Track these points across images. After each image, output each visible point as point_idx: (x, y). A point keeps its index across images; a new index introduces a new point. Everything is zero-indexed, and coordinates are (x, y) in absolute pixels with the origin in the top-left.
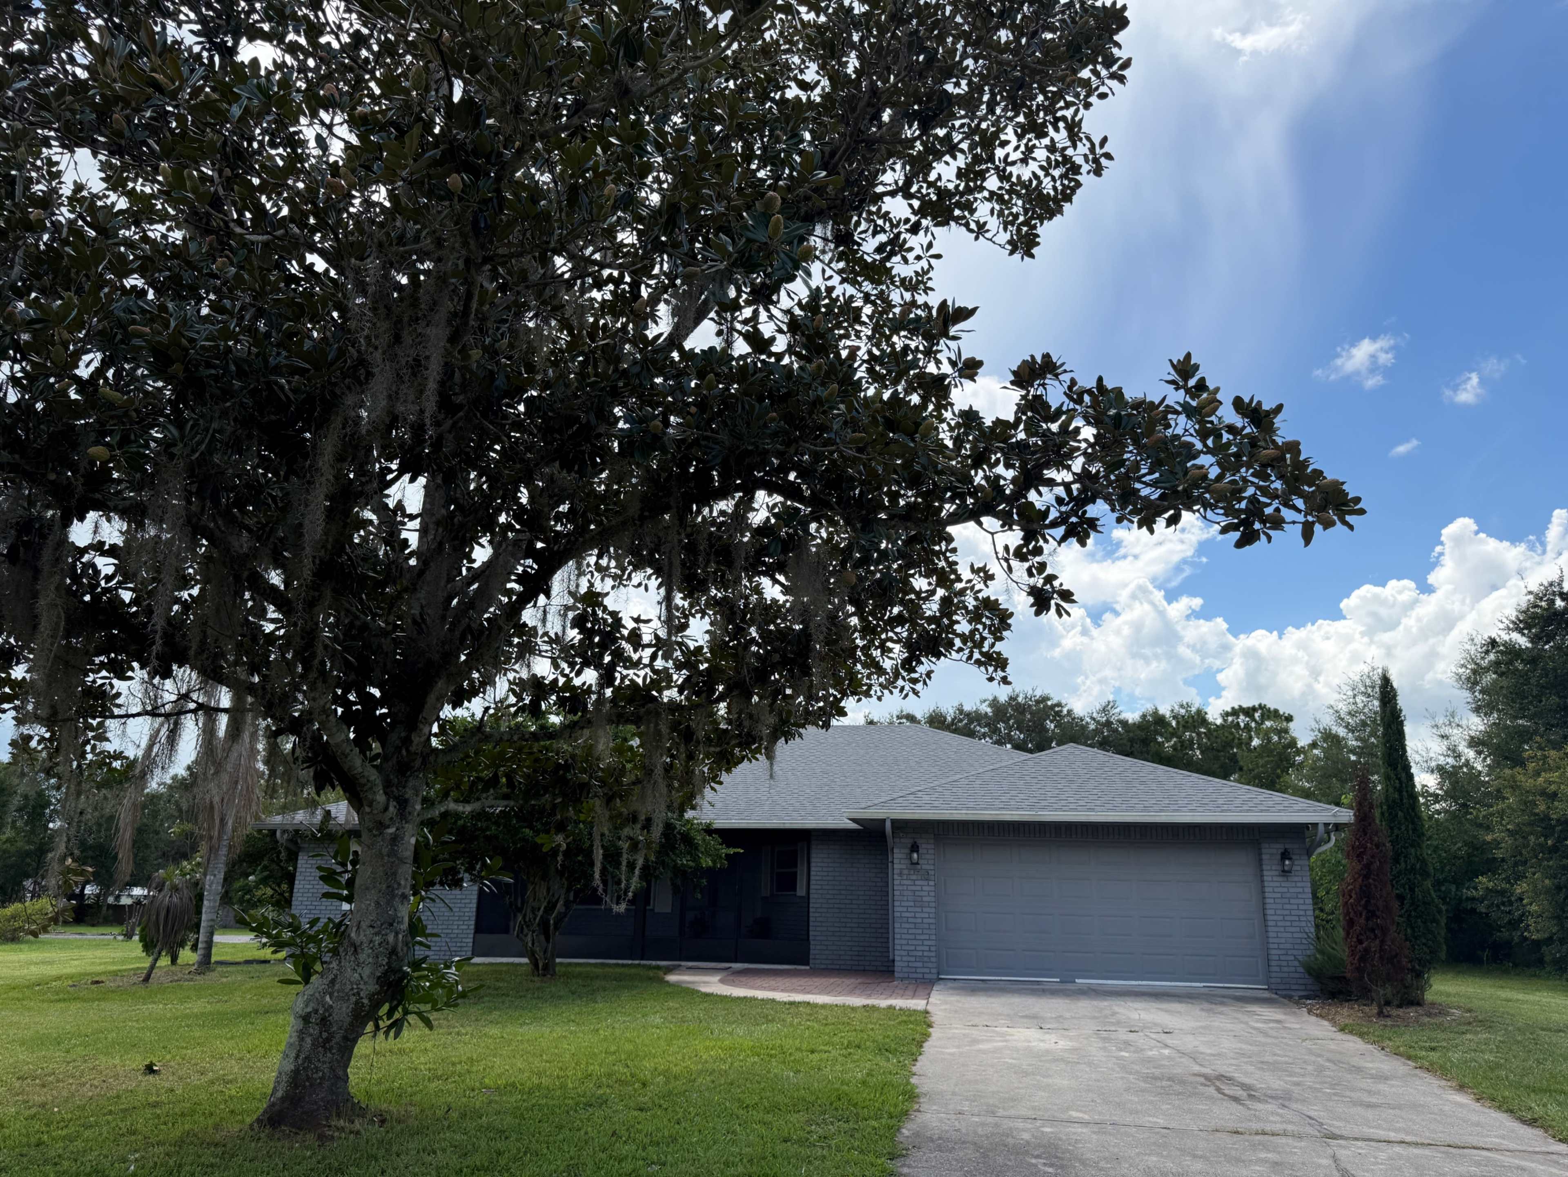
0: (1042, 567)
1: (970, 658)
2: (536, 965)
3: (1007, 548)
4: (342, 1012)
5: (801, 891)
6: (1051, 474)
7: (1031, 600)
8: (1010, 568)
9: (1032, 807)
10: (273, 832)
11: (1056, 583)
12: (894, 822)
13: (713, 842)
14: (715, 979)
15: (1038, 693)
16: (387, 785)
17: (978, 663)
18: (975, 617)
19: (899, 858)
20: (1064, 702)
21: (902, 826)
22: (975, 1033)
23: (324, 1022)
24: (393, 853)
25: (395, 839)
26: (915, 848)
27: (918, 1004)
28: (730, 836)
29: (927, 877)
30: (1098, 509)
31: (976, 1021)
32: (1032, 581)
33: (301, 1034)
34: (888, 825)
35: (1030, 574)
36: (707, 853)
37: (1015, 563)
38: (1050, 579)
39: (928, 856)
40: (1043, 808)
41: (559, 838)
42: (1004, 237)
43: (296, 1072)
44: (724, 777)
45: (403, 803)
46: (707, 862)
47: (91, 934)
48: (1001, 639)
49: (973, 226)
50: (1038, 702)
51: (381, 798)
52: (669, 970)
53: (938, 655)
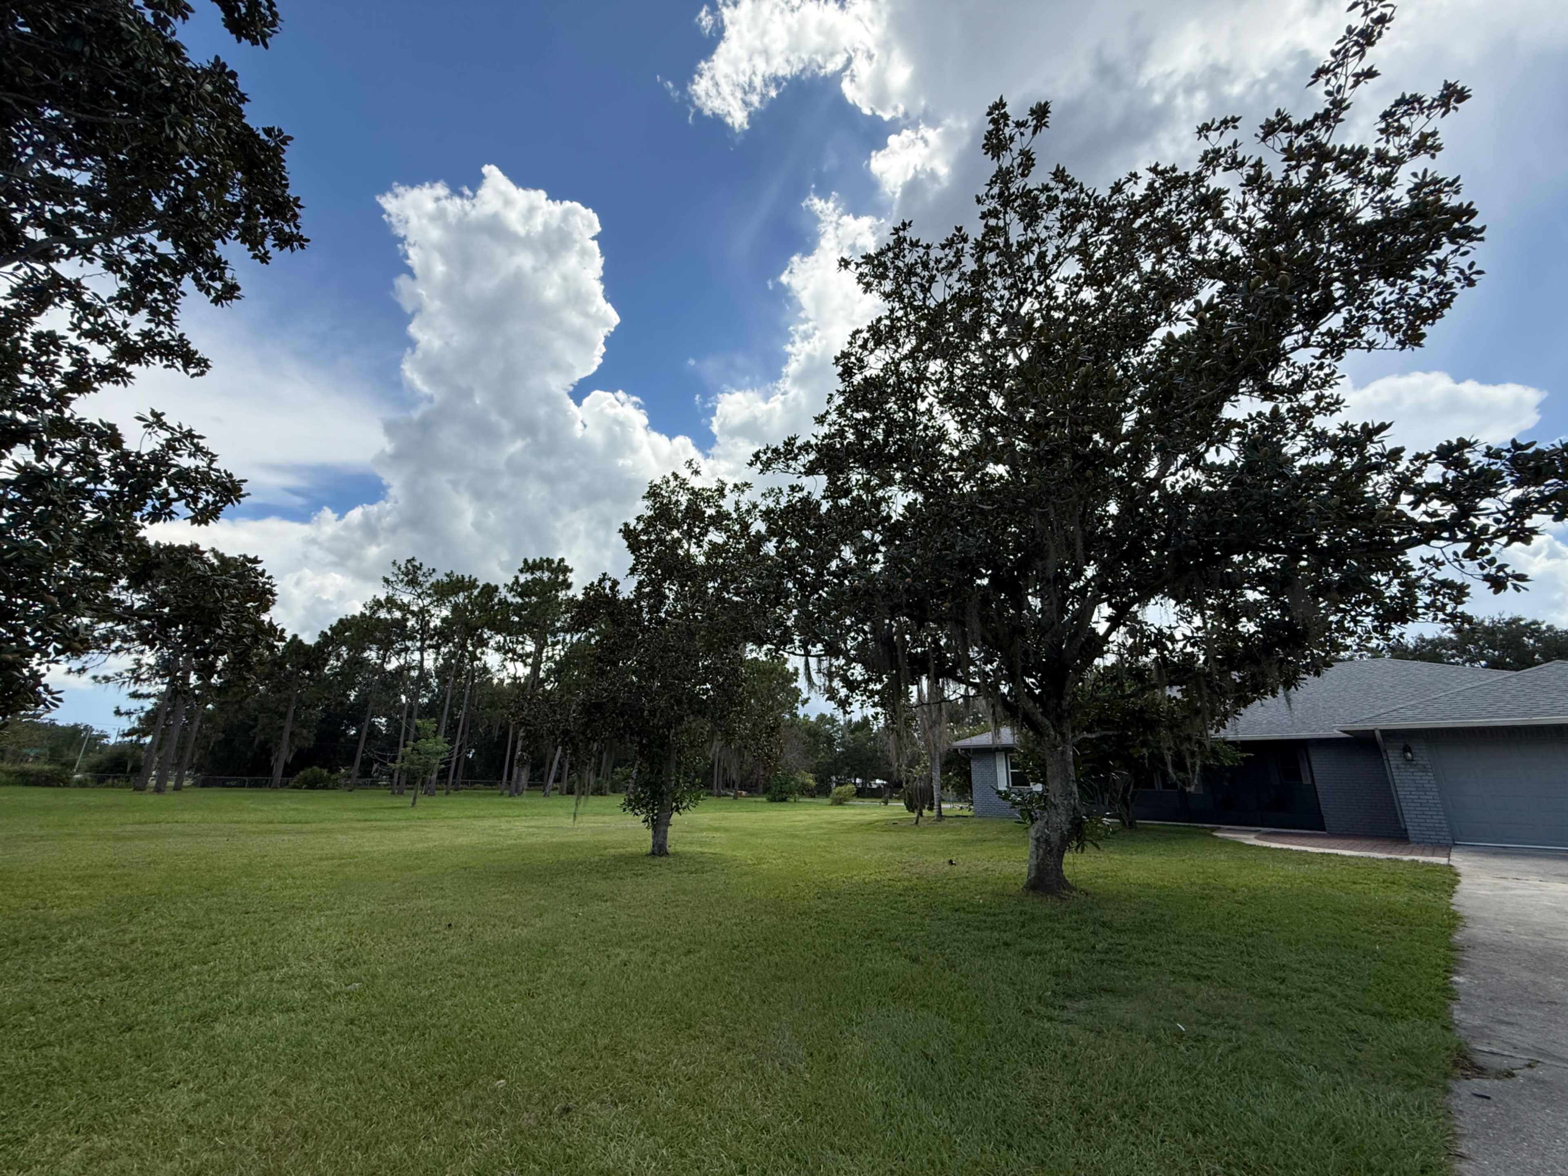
0: (1492, 561)
1: (1435, 618)
2: (1124, 823)
3: (1455, 553)
4: (1055, 838)
5: (1307, 781)
6: (1483, 504)
7: (1488, 584)
8: (1462, 566)
9: (1525, 714)
10: (956, 750)
11: (1508, 570)
12: (1382, 731)
13: (1229, 749)
14: (1252, 836)
15: (1507, 617)
16: (1054, 726)
17: (1444, 621)
18: (1432, 591)
19: (1394, 758)
20: (1540, 620)
21: (1390, 735)
22: (1505, 883)
23: (1047, 842)
24: (1063, 760)
25: (1063, 753)
26: (1407, 749)
27: (1443, 861)
28: (1246, 745)
29: (1424, 769)
30: (1536, 520)
31: (1504, 875)
32: (1485, 572)
33: (1037, 847)
34: (1378, 733)
35: (1482, 567)
36: (1226, 757)
37: (1466, 562)
38: (1501, 568)
39: (1421, 753)
40: (1538, 714)
41: (1145, 751)
42: (1392, 342)
43: (1038, 865)
44: (1242, 710)
45: (1063, 735)
46: (1227, 763)
47: (867, 802)
48: (1463, 603)
49: (1364, 345)
50: (1508, 624)
51: (1052, 733)
52: (1214, 830)
53: (1405, 621)
